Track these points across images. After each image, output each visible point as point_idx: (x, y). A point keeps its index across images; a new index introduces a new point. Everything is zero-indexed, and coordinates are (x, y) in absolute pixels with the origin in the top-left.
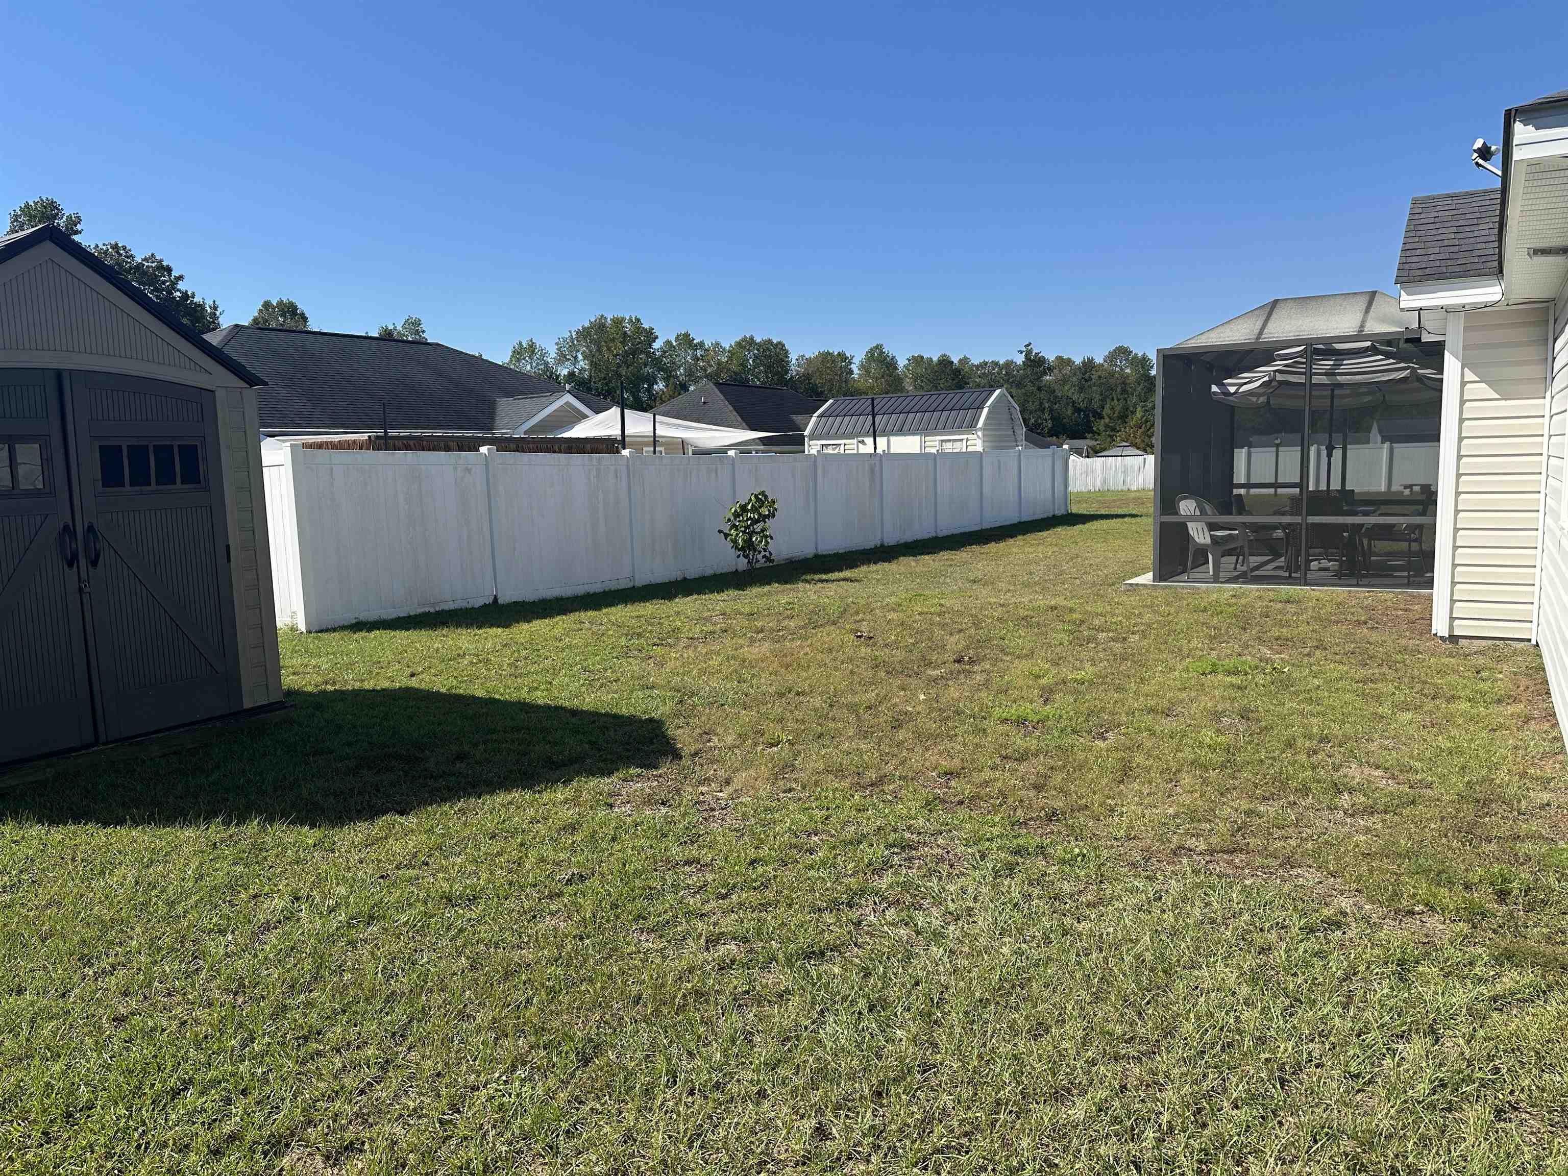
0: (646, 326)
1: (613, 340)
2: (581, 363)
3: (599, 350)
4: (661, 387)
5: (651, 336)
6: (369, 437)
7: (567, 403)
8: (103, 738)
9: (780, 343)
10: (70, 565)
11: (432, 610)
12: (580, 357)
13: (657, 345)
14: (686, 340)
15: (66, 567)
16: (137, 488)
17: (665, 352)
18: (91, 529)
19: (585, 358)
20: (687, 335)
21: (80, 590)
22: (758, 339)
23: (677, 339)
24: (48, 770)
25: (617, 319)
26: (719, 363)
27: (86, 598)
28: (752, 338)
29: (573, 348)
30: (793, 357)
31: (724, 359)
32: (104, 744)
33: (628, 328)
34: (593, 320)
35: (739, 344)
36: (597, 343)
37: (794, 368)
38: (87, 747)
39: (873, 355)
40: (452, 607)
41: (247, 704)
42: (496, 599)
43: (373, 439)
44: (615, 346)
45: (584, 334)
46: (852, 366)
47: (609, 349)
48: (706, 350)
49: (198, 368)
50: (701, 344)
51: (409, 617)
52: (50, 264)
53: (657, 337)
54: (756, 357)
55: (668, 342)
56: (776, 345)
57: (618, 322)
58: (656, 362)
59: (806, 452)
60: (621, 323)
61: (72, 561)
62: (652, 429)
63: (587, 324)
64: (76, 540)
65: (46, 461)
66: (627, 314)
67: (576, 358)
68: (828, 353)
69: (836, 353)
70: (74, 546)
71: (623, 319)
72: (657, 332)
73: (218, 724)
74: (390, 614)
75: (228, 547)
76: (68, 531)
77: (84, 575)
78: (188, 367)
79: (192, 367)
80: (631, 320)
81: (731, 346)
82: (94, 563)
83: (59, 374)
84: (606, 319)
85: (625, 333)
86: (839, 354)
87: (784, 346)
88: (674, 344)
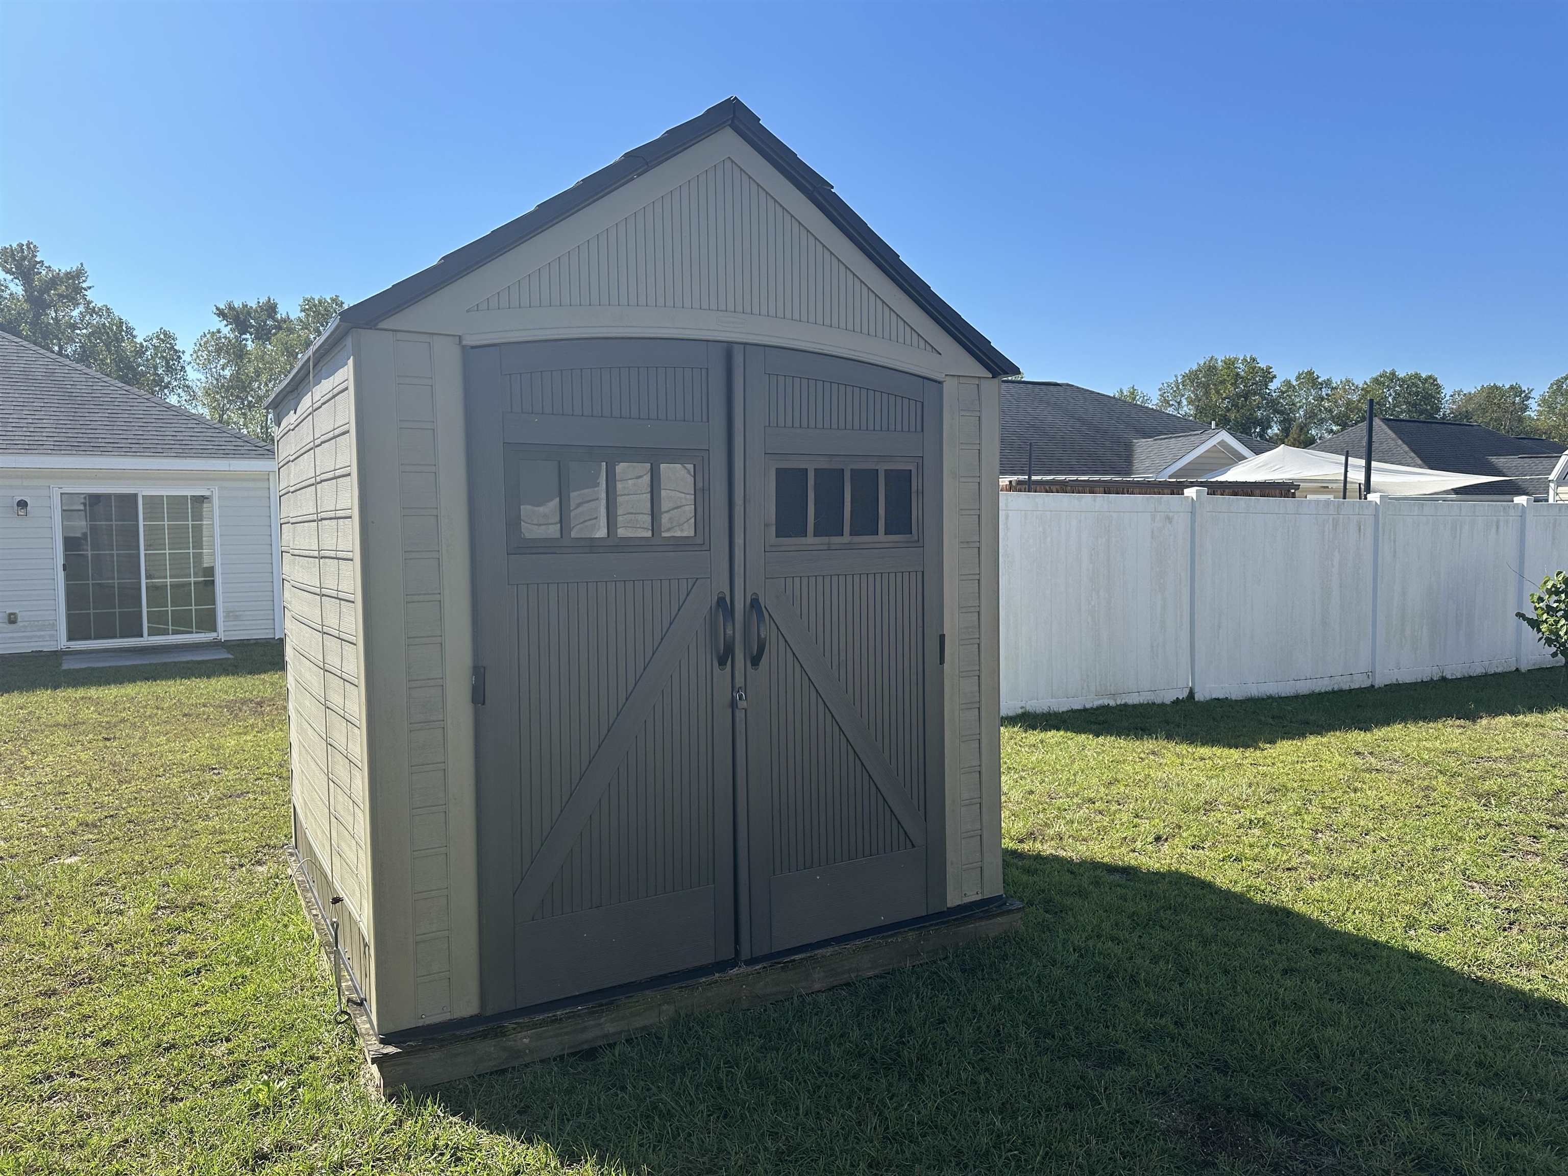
0: (1262, 365)
1: (1223, 382)
2: (1185, 408)
3: (1207, 393)
4: (1276, 431)
5: (1268, 376)
6: (1010, 482)
7: (1222, 443)
8: (745, 954)
9: (1430, 377)
10: (722, 663)
11: (1112, 703)
12: (1185, 402)
13: (1273, 386)
14: (1310, 379)
15: (716, 663)
16: (825, 539)
17: (1283, 393)
18: (754, 604)
19: (1190, 402)
20: (1310, 373)
21: (733, 705)
22: (1401, 374)
23: (1298, 378)
24: (665, 1007)
25: (1229, 360)
26: (1349, 403)
27: (740, 715)
28: (1393, 373)
29: (1177, 392)
30: (1447, 391)
31: (1355, 398)
32: (749, 963)
33: (1241, 368)
34: (1202, 363)
35: (1376, 381)
36: (1206, 386)
37: (1447, 407)
38: (722, 966)
39: (1560, 387)
40: (1136, 701)
41: (953, 899)
42: (1191, 694)
43: (1014, 484)
44: (1226, 388)
45: (1191, 378)
46: (1530, 401)
47: (1218, 392)
48: (1333, 389)
49: (922, 343)
50: (1328, 383)
51: (1085, 710)
52: (728, 164)
53: (1275, 377)
54: (1398, 394)
55: (1288, 383)
56: (1426, 380)
57: (1230, 364)
58: (1273, 405)
59: (1551, 501)
60: (1233, 363)
61: (725, 657)
62: (1343, 471)
63: (1195, 367)
64: (734, 624)
65: (701, 493)
66: (1240, 354)
67: (1179, 403)
68: (1496, 387)
69: (1507, 386)
70: (729, 632)
71: (1237, 359)
72: (1274, 371)
73: (911, 936)
74: (1061, 705)
75: (942, 637)
76: (724, 606)
77: (739, 681)
78: (908, 342)
79: (915, 343)
80: (1245, 360)
81: (1365, 383)
82: (755, 661)
83: (728, 349)
84: (1216, 360)
85: (1238, 374)
86: (1512, 387)
87: (1435, 380)
88: (1294, 383)
